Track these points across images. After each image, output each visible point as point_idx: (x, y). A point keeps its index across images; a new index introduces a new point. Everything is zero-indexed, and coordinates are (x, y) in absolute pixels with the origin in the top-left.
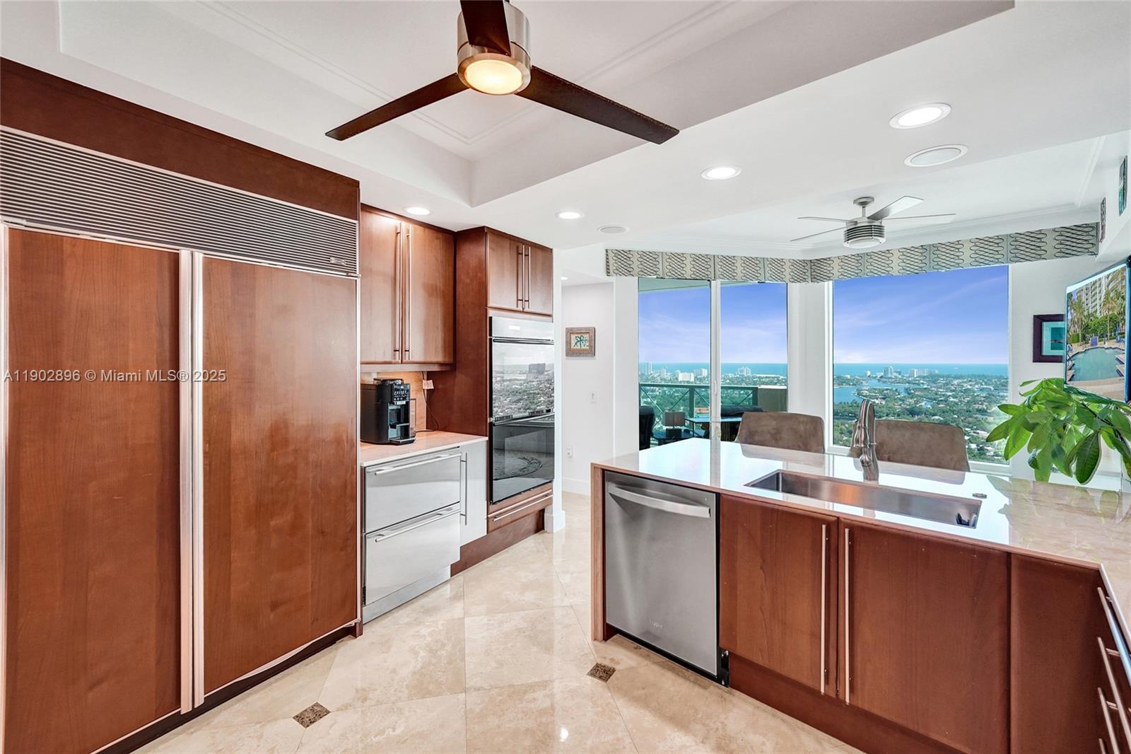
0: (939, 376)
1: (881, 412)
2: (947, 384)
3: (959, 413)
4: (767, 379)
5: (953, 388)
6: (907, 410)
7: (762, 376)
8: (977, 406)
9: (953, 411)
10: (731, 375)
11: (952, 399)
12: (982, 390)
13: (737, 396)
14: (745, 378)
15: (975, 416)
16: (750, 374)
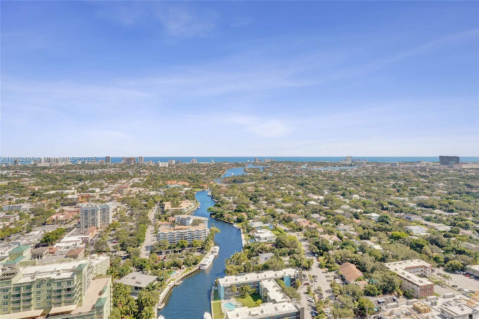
0: (275, 162)
1: (254, 179)
2: (277, 165)
3: (281, 177)
4: (205, 165)
5: (279, 167)
6: (264, 177)
7: (202, 163)
8: (287, 174)
9: (279, 177)
10: (187, 163)
11: (279, 172)
12: (289, 167)
13: (190, 174)
14: (195, 164)
15: (287, 178)
16: (197, 162)
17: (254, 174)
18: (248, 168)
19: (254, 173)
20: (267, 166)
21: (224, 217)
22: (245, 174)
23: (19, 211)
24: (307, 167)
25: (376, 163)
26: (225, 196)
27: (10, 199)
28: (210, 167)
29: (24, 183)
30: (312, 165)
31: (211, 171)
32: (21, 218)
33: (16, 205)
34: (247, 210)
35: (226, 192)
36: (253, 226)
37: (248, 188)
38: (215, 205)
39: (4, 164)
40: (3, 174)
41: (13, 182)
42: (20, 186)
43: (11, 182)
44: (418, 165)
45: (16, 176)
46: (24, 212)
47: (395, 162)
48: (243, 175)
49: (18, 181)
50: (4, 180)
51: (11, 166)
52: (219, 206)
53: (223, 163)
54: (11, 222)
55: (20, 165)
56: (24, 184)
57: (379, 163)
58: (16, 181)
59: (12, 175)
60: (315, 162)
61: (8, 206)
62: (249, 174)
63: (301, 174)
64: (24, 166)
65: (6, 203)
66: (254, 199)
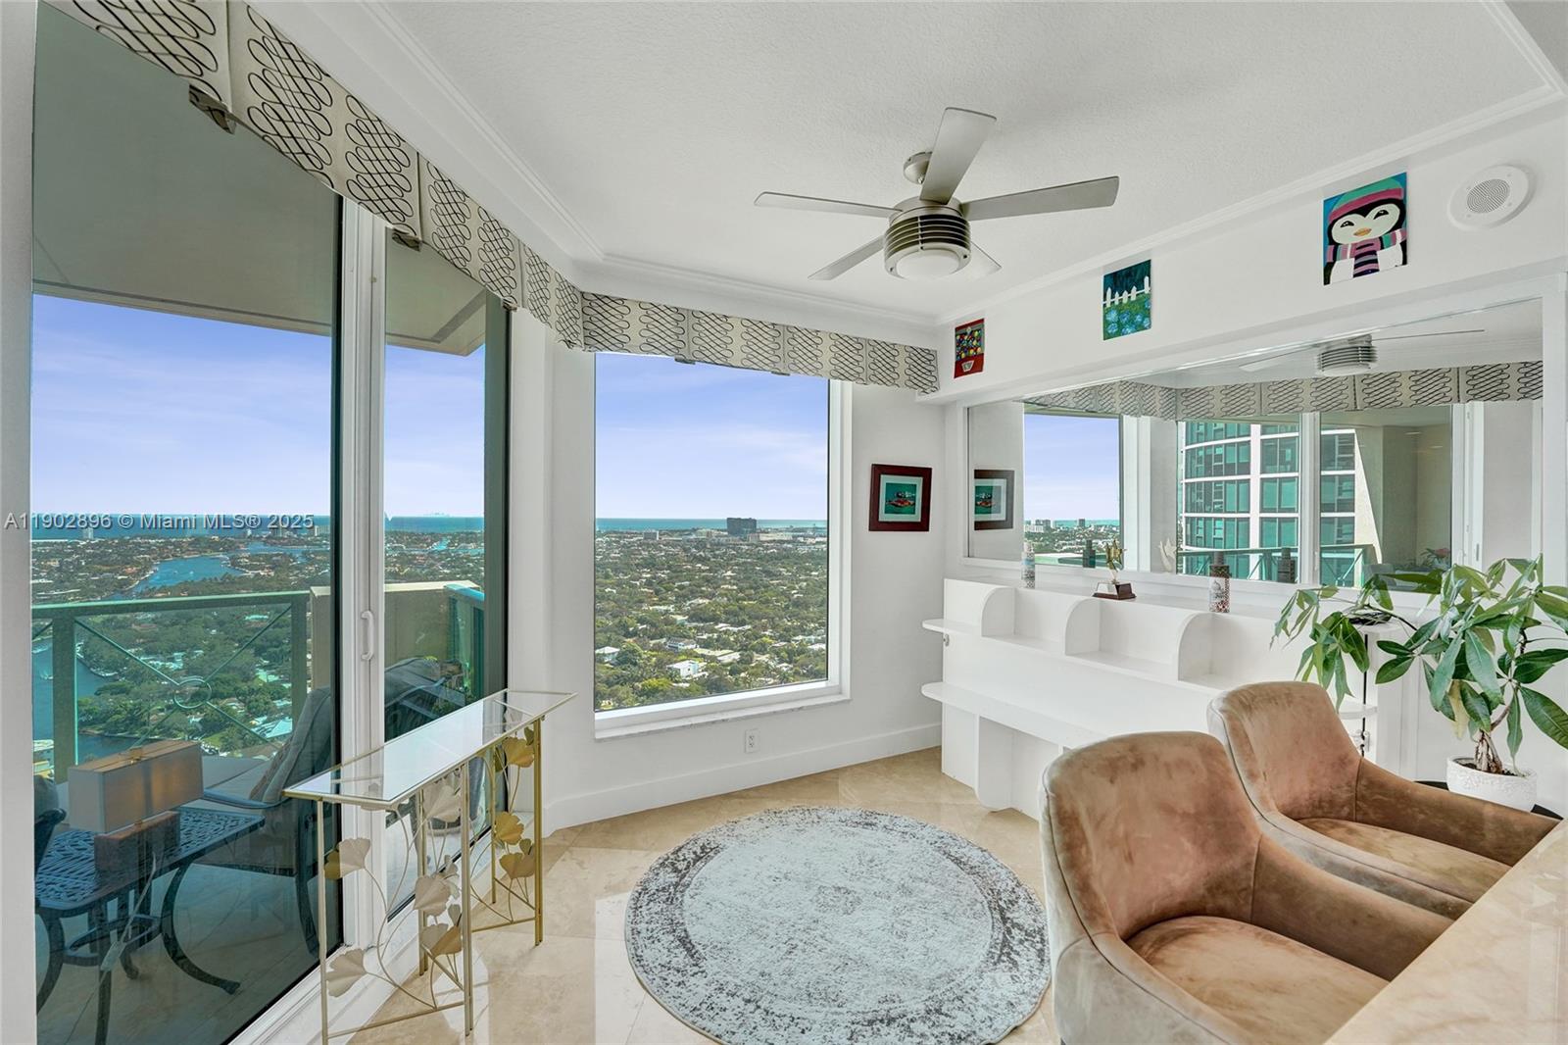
17: (272, 574)
18: (247, 555)
19: (273, 569)
20: (320, 546)
21: (144, 724)
22: (235, 574)
24: (449, 545)
25: (615, 532)
26: (148, 652)
28: (75, 557)
30: (461, 540)
31: (79, 568)
34: (244, 687)
35: (155, 640)
36: (268, 736)
37: (247, 618)
38: (105, 689)
44: (693, 537)
47: (654, 531)
48: (227, 576)
52: (124, 691)
53: (139, 540)
57: (622, 533)
60: (471, 533)
62: (250, 574)
63: (432, 565)
66: (272, 650)
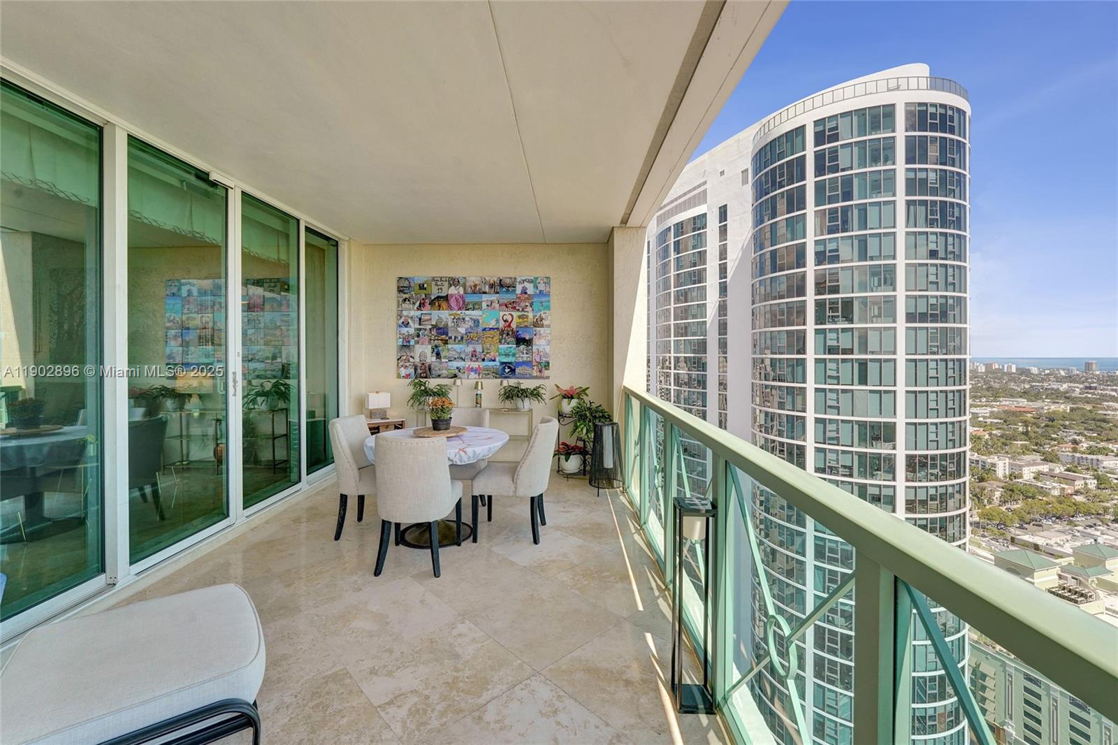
23: (1096, 470)
27: (1075, 442)
29: (1109, 412)
32: (1102, 486)
33: (1090, 457)
39: (1064, 370)
40: (1061, 389)
41: (1083, 409)
42: (1098, 417)
43: (1078, 408)
45: (1090, 396)
46: (1109, 475)
49: (1094, 407)
50: (1062, 401)
51: (1077, 375)
54: (1076, 488)
55: (1098, 373)
56: (1109, 415)
58: (1089, 407)
59: (1080, 394)
61: (1070, 454)
64: (1108, 376)
65: (1066, 448)
